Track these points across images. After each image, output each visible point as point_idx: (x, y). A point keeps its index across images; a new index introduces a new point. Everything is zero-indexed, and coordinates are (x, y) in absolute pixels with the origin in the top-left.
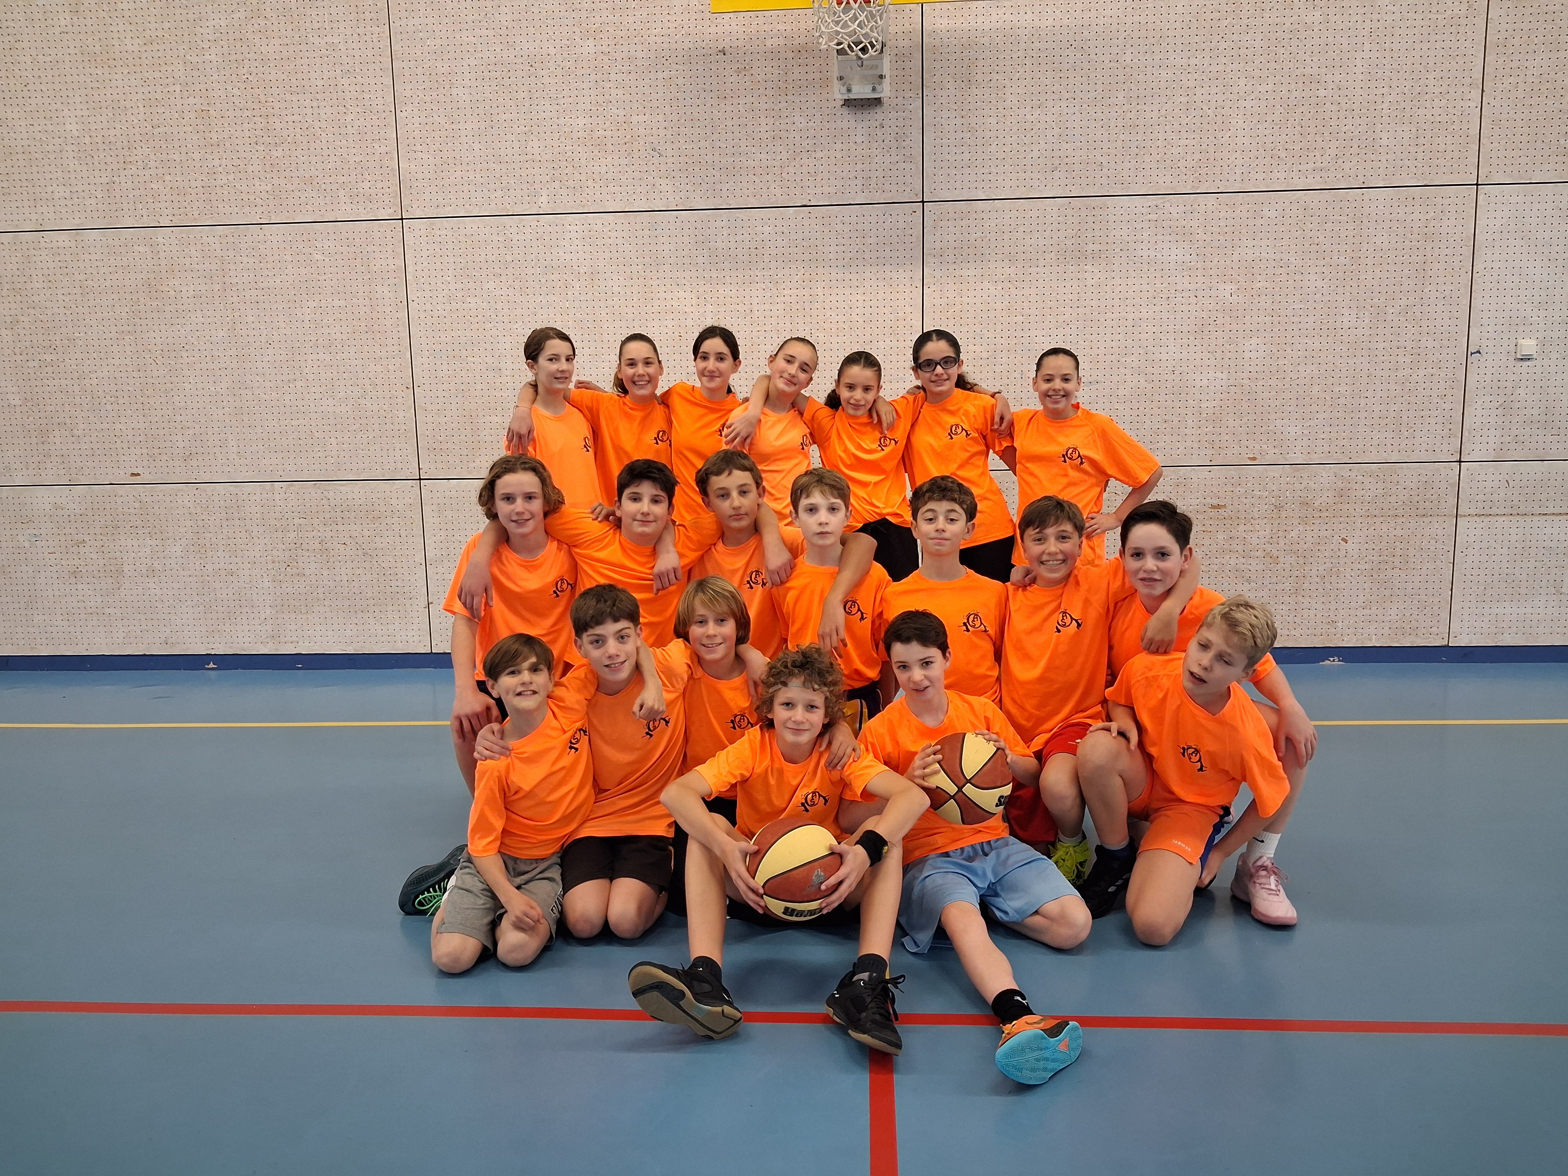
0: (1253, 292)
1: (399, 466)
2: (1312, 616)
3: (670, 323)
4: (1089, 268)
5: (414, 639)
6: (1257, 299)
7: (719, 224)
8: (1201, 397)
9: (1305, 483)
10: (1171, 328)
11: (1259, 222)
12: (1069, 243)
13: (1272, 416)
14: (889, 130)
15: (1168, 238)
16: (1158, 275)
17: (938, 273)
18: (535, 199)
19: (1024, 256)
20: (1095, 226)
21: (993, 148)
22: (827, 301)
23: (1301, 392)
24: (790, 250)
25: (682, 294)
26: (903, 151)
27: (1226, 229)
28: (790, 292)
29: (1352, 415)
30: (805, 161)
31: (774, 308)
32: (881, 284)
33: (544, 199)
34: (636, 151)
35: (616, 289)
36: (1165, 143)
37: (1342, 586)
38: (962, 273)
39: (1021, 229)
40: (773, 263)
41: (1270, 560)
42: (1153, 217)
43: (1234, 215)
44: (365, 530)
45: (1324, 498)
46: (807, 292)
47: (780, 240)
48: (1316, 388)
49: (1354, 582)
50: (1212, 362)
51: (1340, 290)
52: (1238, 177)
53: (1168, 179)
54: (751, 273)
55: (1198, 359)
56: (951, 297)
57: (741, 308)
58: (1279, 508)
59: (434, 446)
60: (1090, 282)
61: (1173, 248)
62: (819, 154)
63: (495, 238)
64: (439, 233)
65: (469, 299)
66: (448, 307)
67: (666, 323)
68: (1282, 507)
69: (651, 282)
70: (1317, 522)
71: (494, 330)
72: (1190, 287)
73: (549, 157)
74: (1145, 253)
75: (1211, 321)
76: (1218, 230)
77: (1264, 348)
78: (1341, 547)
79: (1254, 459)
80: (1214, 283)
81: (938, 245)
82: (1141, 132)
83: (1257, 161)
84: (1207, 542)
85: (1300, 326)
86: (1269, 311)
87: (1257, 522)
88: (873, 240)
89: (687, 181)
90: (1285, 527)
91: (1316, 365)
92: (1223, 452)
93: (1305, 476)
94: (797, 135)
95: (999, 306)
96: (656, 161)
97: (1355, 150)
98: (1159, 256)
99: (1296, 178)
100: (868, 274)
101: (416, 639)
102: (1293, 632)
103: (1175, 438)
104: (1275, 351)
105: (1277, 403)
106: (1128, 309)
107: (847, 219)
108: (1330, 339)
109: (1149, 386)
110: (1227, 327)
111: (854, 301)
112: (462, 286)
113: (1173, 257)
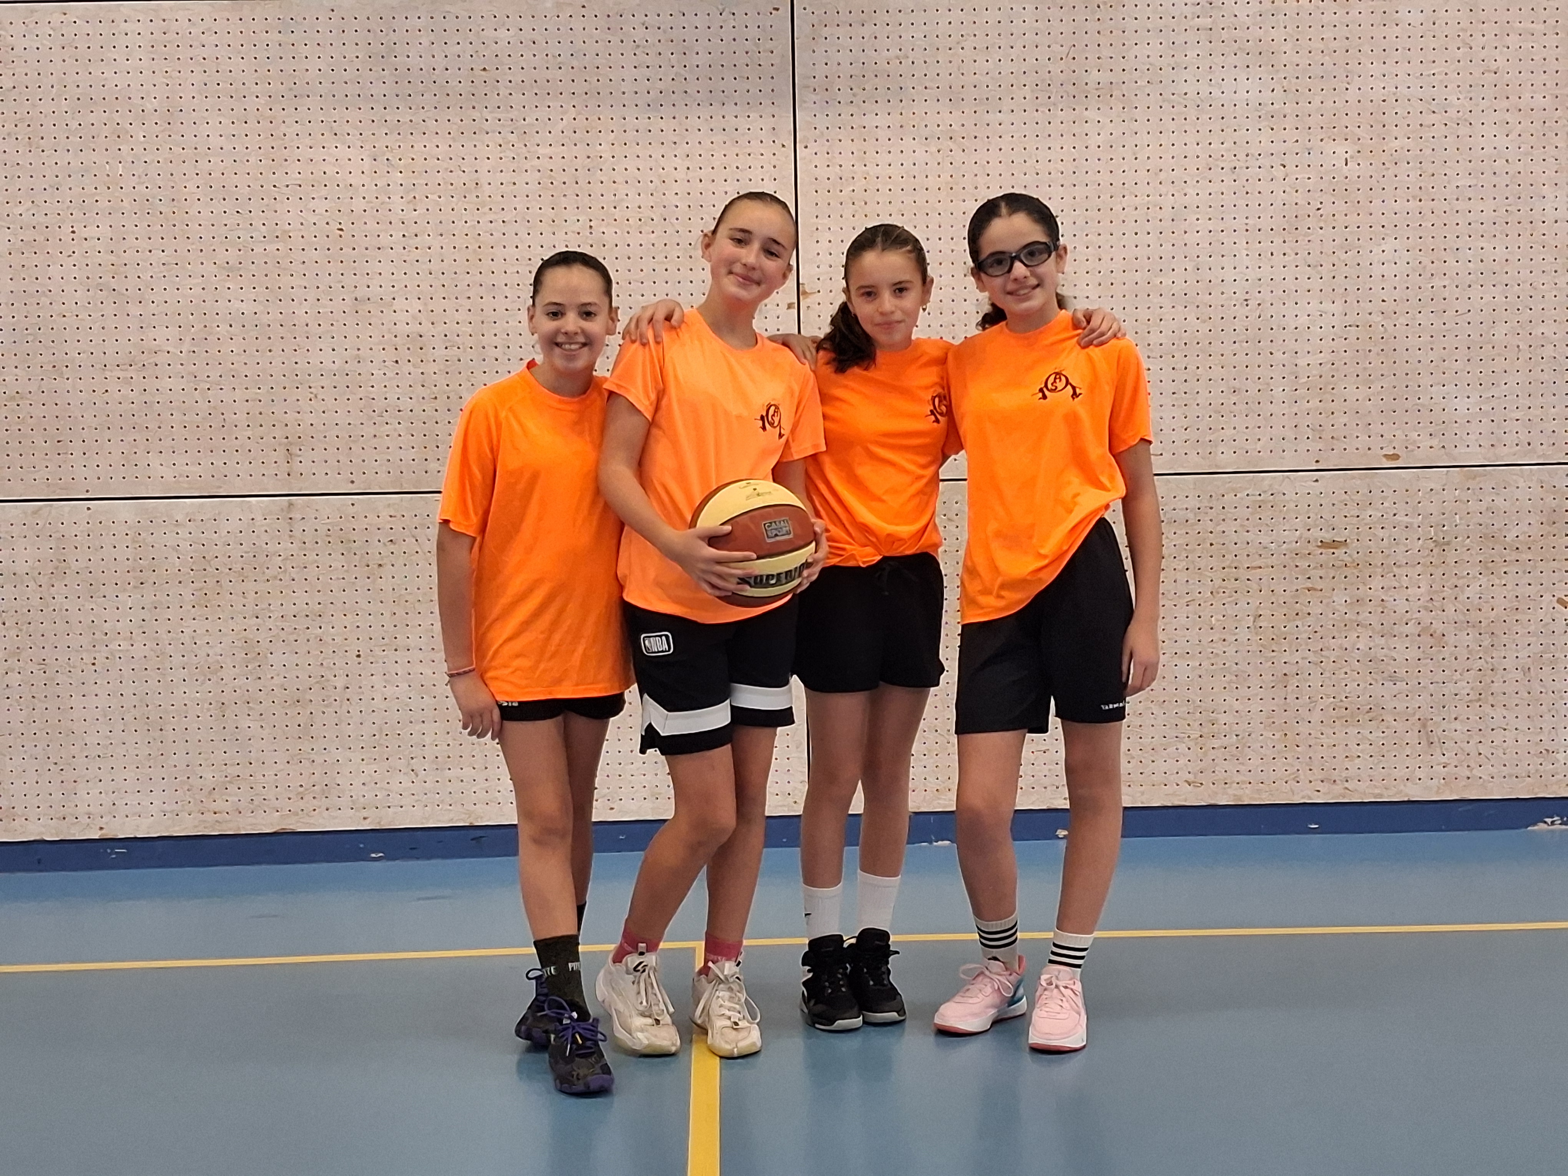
0: (1385, 157)
2: (1510, 742)
3: (321, 206)
4: (1092, 114)
6: (1393, 170)
8: (1297, 347)
9: (1487, 499)
10: (1240, 224)
11: (1392, 31)
12: (1055, 68)
13: (1425, 380)
15: (1232, 60)
16: (1216, 126)
17: (821, 122)
19: (975, 93)
20: (1102, 40)
22: (619, 168)
23: (1475, 336)
24: (549, 74)
25: (343, 152)
27: (1334, 45)
28: (548, 151)
31: (520, 179)
32: (718, 138)
35: (216, 141)
37: (1564, 686)
38: (865, 121)
40: (517, 97)
41: (1432, 641)
43: (1347, 19)
45: (1524, 526)
46: (581, 151)
47: (528, 55)
48: (1501, 330)
50: (1316, 284)
51: (1538, 153)
54: (476, 114)
55: (1290, 279)
56: (847, 164)
57: (458, 178)
58: (1443, 545)
60: (1094, 140)
61: (1242, 78)
67: (312, 205)
68: (1448, 543)
69: (283, 128)
70: (1512, 569)
72: (1273, 148)
74: (1191, 89)
75: (1312, 210)
76: (1321, 46)
77: (1407, 257)
78: (1556, 616)
79: (1395, 457)
80: (1315, 142)
81: (821, 71)
84: (1316, 609)
85: (1471, 217)
86: (1415, 190)
87: (1404, 571)
88: (703, 59)
90: (1454, 581)
91: (1500, 288)
92: (1339, 446)
93: (1487, 487)
95: (932, 182)
98: (1216, 92)
100: (693, 121)
102: (1477, 772)
103: (1252, 421)
104: (1426, 261)
105: (1432, 355)
106: (1163, 189)
108: (1522, 241)
109: (1204, 328)
110: (1341, 220)
111: (669, 169)
113: (1242, 94)
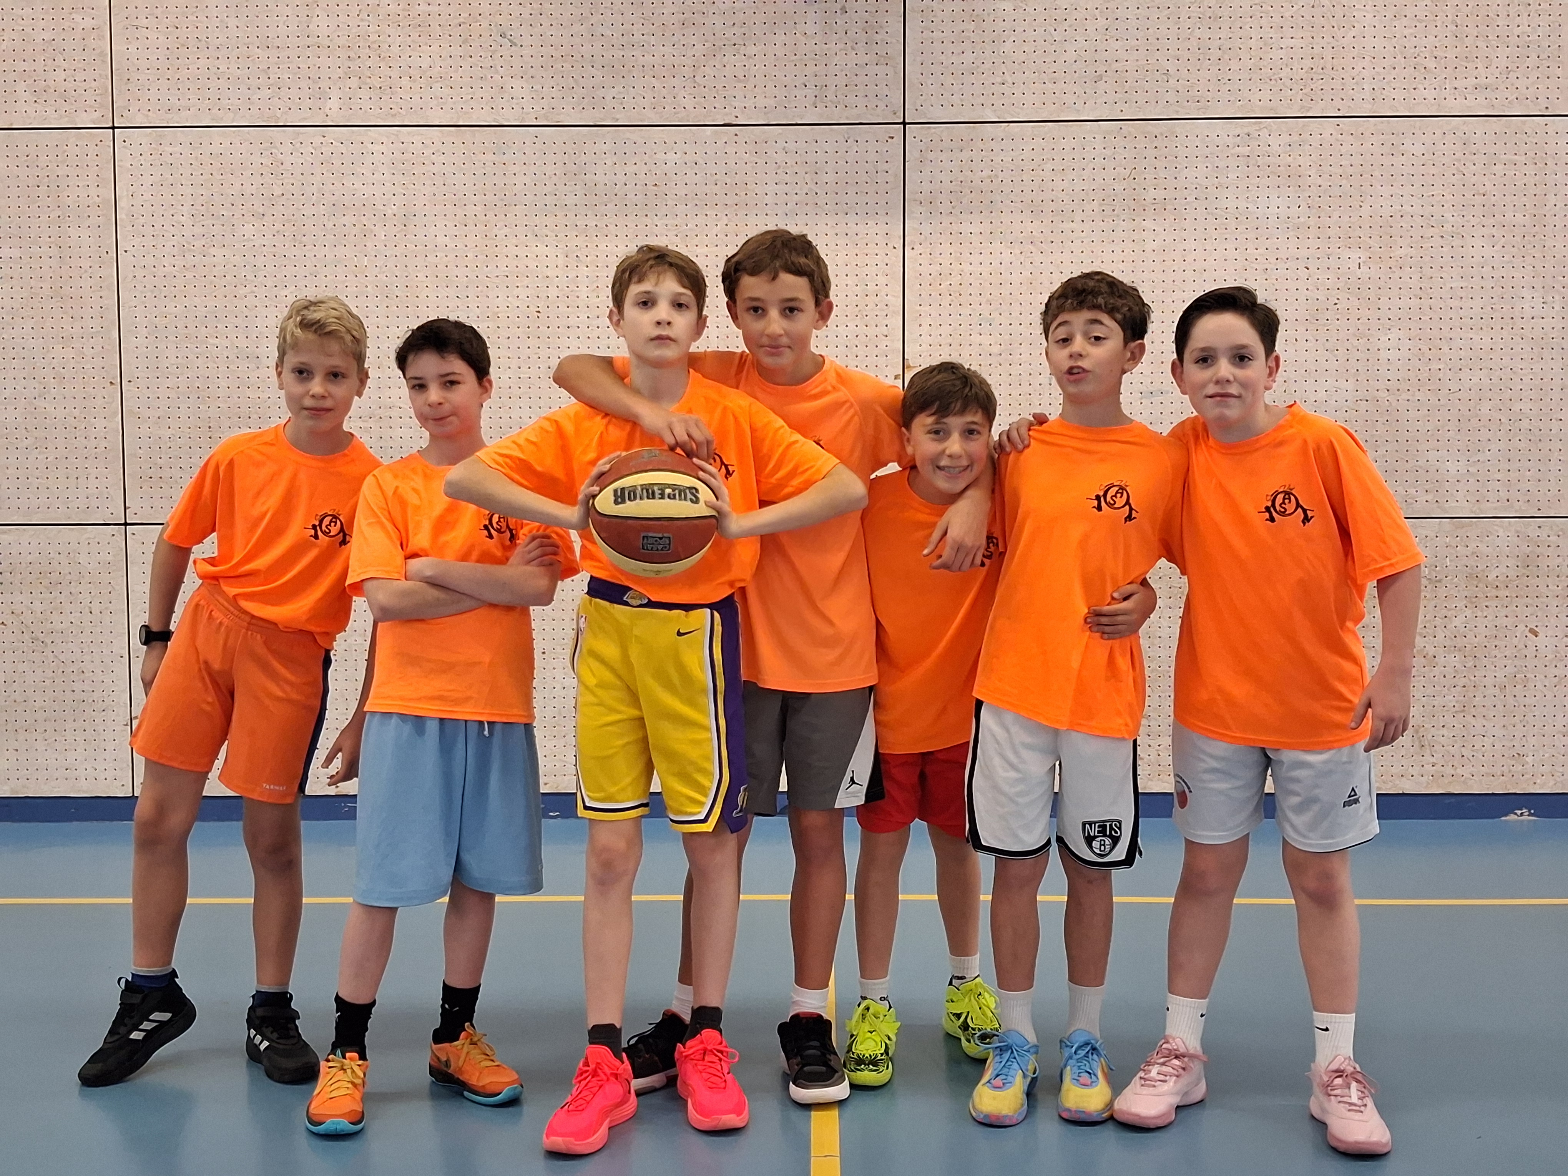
0: (1391, 262)
1: (94, 503)
2: (1488, 746)
3: (522, 293)
4: (1147, 224)
5: (107, 774)
6: (1398, 273)
7: (600, 147)
9: (1472, 546)
11: (1399, 160)
12: (1119, 187)
13: (1423, 446)
14: (855, 17)
15: (1265, 181)
16: (1252, 235)
17: (926, 228)
18: (320, 103)
19: (1053, 206)
21: (1008, 46)
23: (1464, 411)
24: (706, 189)
25: (542, 250)
26: (876, 49)
27: (1351, 170)
29: (1540, 446)
30: (729, 59)
32: (842, 241)
33: (334, 103)
34: (475, 36)
35: (442, 240)
36: (1261, 44)
37: (1533, 701)
38: (962, 228)
39: (1049, 166)
40: (681, 207)
41: (1424, 662)
42: (1246, 151)
43: (1362, 150)
44: (37, 603)
45: (1503, 569)
47: (691, 174)
48: (1485, 406)
49: (1550, 696)
50: (1332, 365)
51: (1518, 262)
52: (1367, 94)
53: (1266, 95)
54: (648, 221)
56: (946, 263)
59: (150, 472)
60: (1149, 245)
61: (1273, 197)
62: (751, 50)
63: (257, 159)
64: (170, 149)
65: (213, 251)
66: (179, 262)
67: (517, 292)
68: (1440, 581)
69: (496, 231)
70: (1492, 603)
71: (251, 297)
72: (1299, 253)
73: (343, 41)
74: (1232, 204)
75: (1330, 305)
76: (1340, 171)
77: (1408, 344)
78: (1529, 643)
80: (1334, 249)
81: (926, 187)
82: (1225, 27)
83: (1394, 73)
85: (1462, 313)
86: (1416, 290)
88: (831, 178)
89: (552, 83)
90: (1444, 612)
91: (1485, 371)
93: (1473, 535)
94: (718, 20)
95: (1016, 278)
96: (506, 51)
97: (1533, 61)
98: (1253, 208)
99: (1450, 99)
101: (110, 774)
102: (1460, 771)
104: (1425, 349)
105: (1428, 426)
107: (791, 146)
108: (1505, 333)
110: (1354, 313)
112: (202, 230)
113: (1273, 210)
